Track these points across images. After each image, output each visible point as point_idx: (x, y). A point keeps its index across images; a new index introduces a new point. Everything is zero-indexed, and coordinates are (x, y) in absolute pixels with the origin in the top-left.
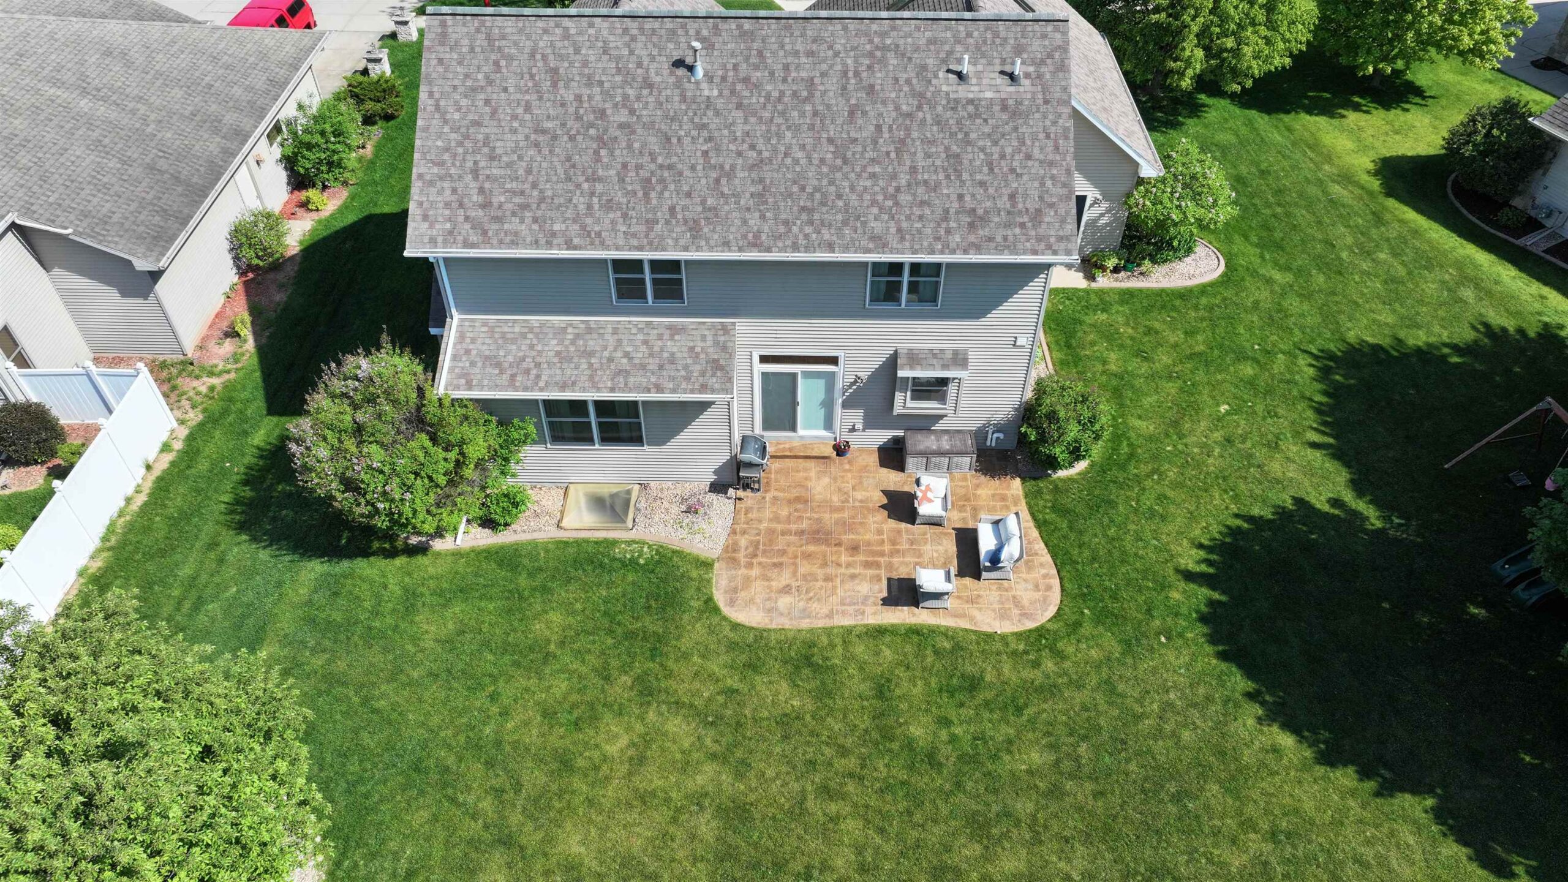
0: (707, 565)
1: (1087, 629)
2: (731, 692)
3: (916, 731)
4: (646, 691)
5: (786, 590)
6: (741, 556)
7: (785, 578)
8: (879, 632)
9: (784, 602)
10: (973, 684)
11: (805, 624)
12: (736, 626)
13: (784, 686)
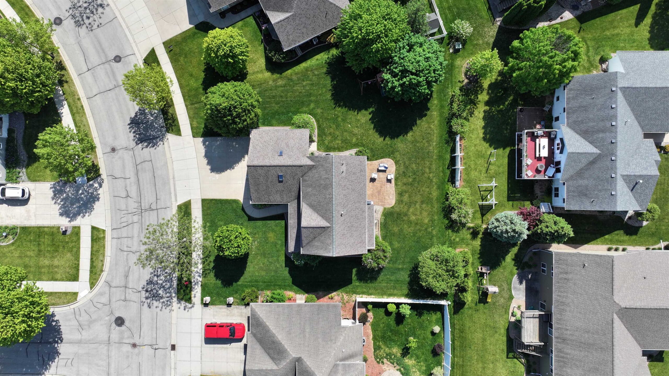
0: (385, 209)
1: (395, 156)
2: (406, 204)
3: (411, 180)
4: (406, 215)
5: (389, 197)
6: (383, 204)
7: (387, 197)
8: (396, 184)
9: (391, 197)
10: (404, 172)
11: (395, 194)
12: (395, 204)
13: (405, 197)
